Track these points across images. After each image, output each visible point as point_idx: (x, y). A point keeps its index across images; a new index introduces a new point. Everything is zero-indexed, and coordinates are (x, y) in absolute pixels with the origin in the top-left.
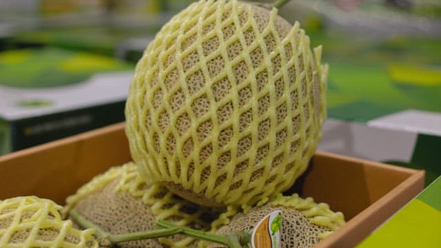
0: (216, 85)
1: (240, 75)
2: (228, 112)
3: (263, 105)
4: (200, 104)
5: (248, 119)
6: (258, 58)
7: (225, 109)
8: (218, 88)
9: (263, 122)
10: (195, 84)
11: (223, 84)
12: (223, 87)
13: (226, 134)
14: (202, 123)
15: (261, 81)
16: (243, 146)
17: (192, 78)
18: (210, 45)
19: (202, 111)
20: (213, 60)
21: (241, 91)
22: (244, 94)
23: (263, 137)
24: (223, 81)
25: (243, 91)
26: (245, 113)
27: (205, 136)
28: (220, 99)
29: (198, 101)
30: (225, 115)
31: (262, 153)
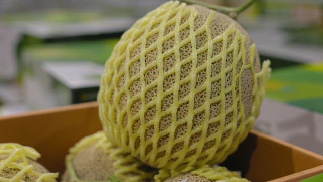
0: (149, 71)
1: (170, 64)
2: (155, 94)
3: (186, 90)
4: (136, 85)
5: (171, 101)
6: (189, 51)
7: (154, 91)
8: (151, 74)
9: (184, 104)
10: (136, 70)
11: (155, 71)
12: (155, 73)
13: (153, 111)
14: (136, 101)
15: (187, 71)
16: (166, 122)
17: (135, 64)
18: (154, 39)
19: (137, 91)
20: (152, 51)
21: (168, 77)
22: (170, 80)
23: (184, 117)
24: (155, 68)
25: (170, 77)
26: (169, 96)
27: (137, 112)
28: (151, 83)
29: (135, 83)
30: (153, 96)
31: (183, 130)
